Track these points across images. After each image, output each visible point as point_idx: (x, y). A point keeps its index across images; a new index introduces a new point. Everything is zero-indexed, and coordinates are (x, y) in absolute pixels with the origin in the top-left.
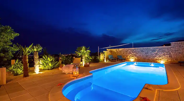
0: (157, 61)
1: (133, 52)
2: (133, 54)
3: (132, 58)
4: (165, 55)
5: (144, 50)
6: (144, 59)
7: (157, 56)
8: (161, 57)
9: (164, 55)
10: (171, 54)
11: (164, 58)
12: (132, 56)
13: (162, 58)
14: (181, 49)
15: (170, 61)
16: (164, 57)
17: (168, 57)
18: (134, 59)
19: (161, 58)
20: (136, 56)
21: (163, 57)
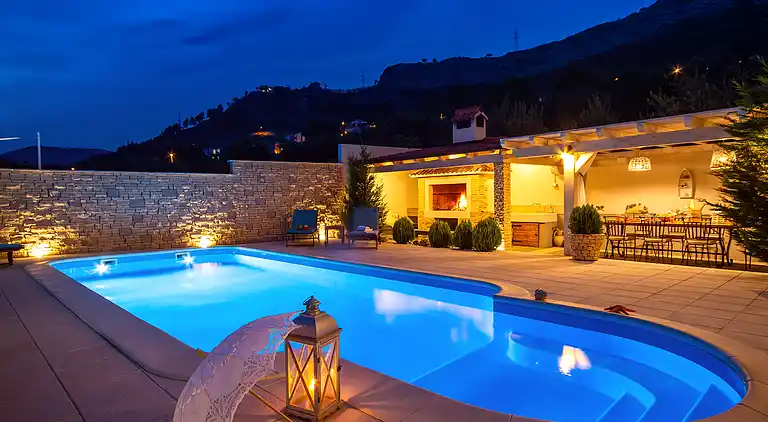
0: (185, 239)
1: (52, 200)
2: (50, 211)
3: (42, 239)
4: (213, 213)
5: (123, 185)
6: (124, 234)
7: (184, 218)
8: (199, 219)
9: (211, 211)
10: (234, 207)
11: (211, 224)
12: (41, 225)
13: (203, 223)
14: (261, 188)
15: (231, 237)
16: (212, 220)
17: (223, 220)
18: (55, 243)
19: (200, 224)
20: (69, 222)
21: (206, 220)
